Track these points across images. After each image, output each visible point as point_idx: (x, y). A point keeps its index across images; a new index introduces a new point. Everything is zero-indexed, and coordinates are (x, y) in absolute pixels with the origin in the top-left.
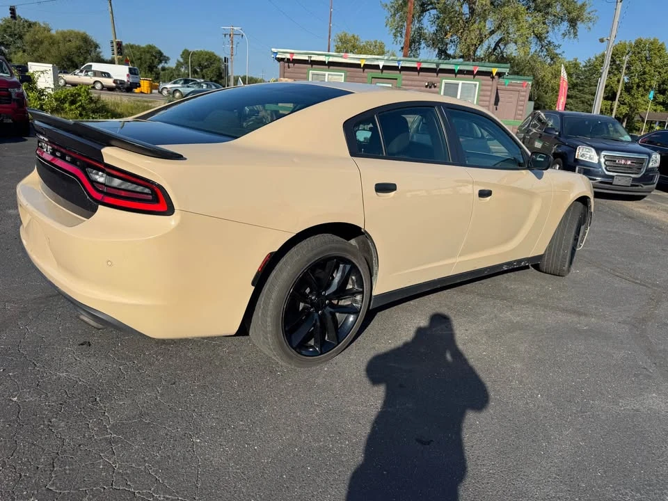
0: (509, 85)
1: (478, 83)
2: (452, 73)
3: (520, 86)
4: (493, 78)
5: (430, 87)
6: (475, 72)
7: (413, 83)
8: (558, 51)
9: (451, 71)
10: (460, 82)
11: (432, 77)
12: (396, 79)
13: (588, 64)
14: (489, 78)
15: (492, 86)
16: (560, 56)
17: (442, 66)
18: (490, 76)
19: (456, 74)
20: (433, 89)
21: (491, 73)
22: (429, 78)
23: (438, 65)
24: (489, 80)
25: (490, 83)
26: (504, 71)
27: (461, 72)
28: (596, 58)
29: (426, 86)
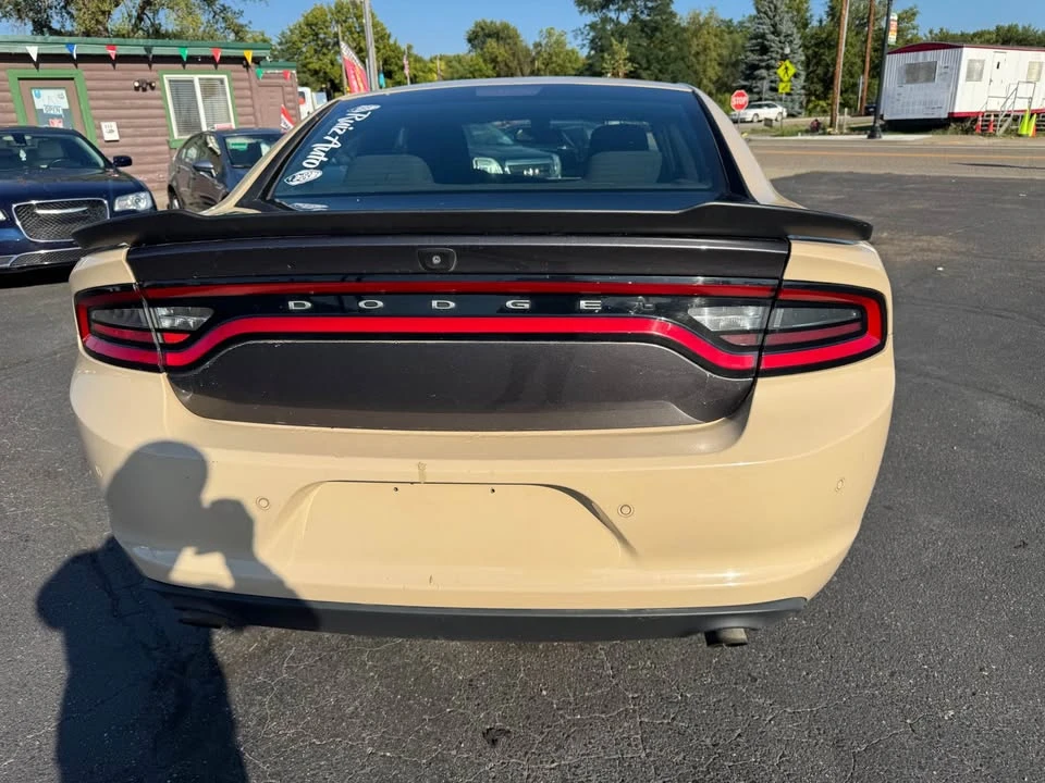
0: (264, 78)
1: (225, 77)
2: (179, 62)
3: (279, 78)
4: (247, 66)
5: (144, 90)
6: (218, 59)
7: (109, 84)
8: (242, 21)
9: (176, 59)
10: (196, 78)
11: (141, 72)
12: (72, 79)
13: (284, 40)
14: (240, 67)
15: (249, 80)
16: (247, 29)
17: (157, 51)
18: (242, 63)
19: (184, 64)
20: (149, 92)
21: (244, 58)
22: (139, 73)
23: (148, 49)
24: (243, 71)
25: (245, 75)
26: (263, 55)
27: (192, 59)
28: (291, 31)
29: (137, 89)
